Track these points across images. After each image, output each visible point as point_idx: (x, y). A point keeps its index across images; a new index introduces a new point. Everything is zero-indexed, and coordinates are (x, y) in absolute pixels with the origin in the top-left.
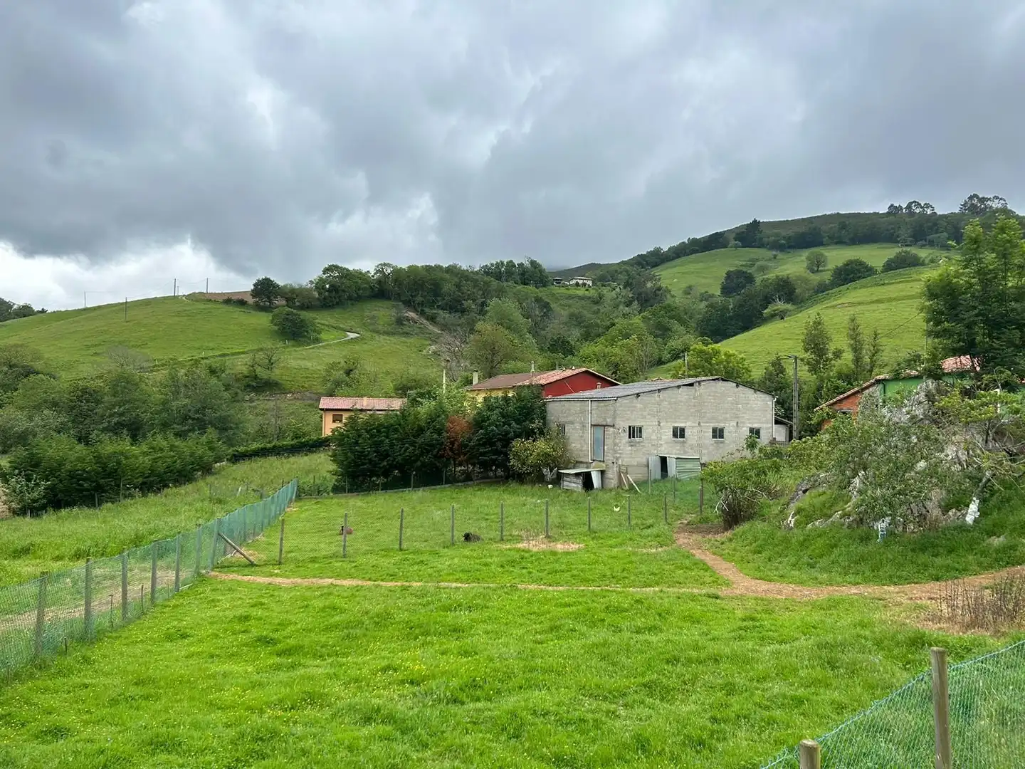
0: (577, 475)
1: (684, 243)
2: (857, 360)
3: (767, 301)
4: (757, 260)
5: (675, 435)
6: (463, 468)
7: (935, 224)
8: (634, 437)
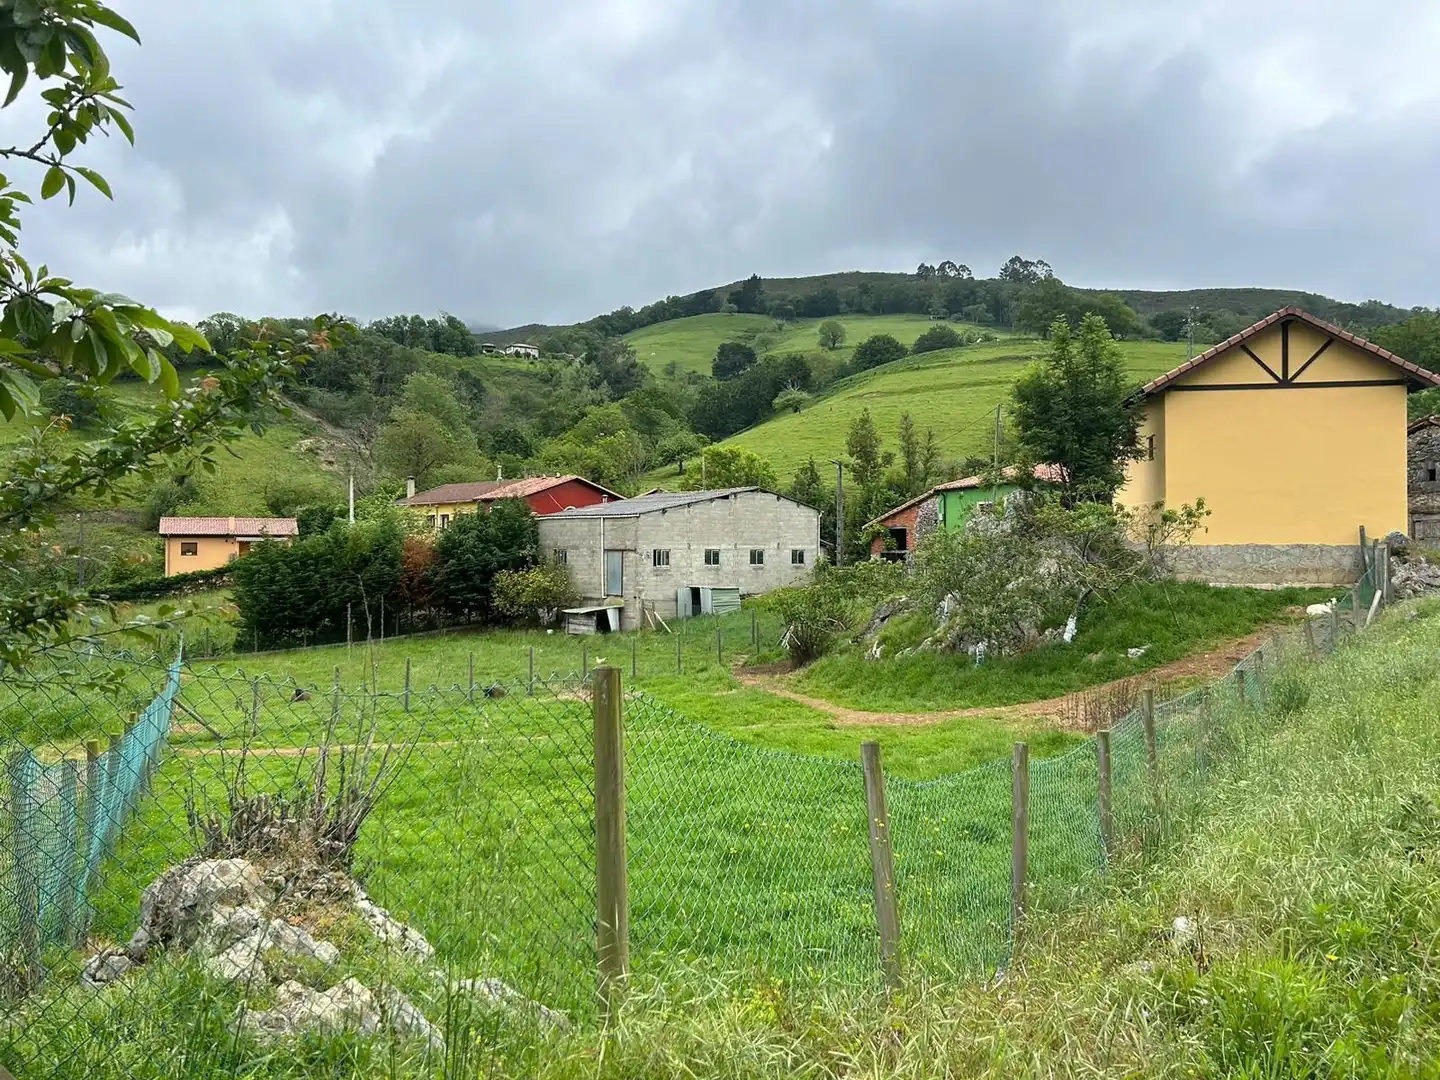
0: (589, 615)
1: (662, 302)
2: (910, 466)
3: (777, 387)
4: (758, 331)
5: (708, 561)
6: (423, 612)
7: (973, 293)
8: (659, 564)
